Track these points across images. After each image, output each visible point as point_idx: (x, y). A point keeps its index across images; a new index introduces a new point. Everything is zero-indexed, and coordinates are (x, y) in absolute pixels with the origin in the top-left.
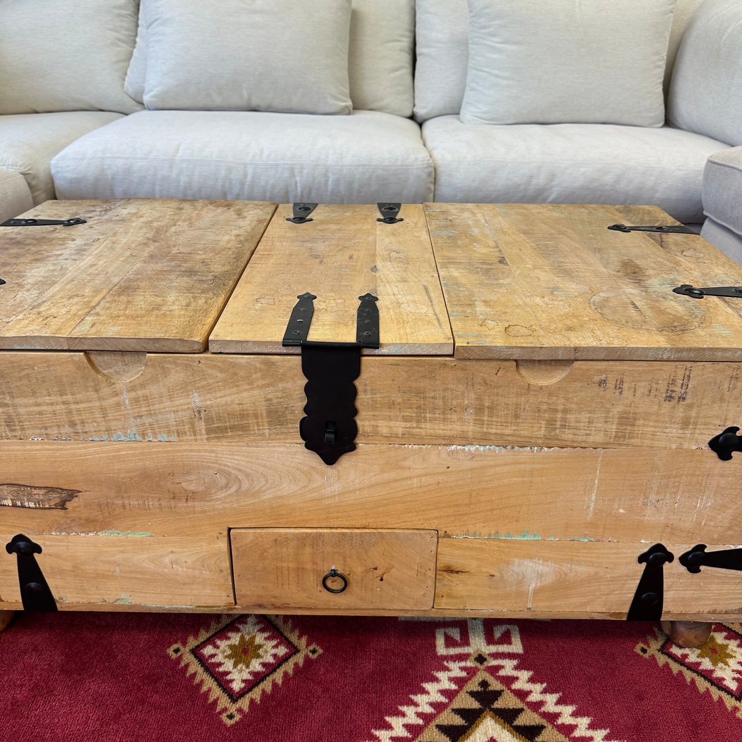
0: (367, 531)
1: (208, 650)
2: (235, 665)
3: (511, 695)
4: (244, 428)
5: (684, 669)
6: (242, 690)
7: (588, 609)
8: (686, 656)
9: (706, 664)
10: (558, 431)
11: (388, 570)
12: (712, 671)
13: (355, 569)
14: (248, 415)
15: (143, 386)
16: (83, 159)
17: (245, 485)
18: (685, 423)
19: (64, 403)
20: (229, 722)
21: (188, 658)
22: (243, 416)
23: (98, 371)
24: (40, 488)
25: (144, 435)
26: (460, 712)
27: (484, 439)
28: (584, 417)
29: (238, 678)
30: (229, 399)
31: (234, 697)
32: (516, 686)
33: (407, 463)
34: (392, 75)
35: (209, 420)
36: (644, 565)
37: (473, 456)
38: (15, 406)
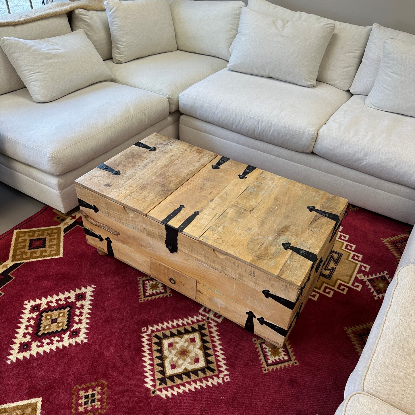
0: (180, 272)
1: (147, 282)
2: (150, 289)
3: (208, 331)
4: (154, 236)
5: (261, 351)
6: (148, 295)
7: (234, 320)
8: (265, 348)
9: (269, 353)
10: (224, 270)
11: (185, 284)
12: (268, 356)
13: (177, 280)
14: (154, 234)
15: (134, 218)
16: (189, 97)
17: (154, 249)
18: (256, 283)
19: (119, 214)
20: (140, 302)
21: (141, 282)
22: (153, 233)
23: (126, 211)
24: (113, 230)
25: (134, 228)
26: (192, 328)
27: (206, 264)
28: (230, 269)
29: (149, 292)
30: (151, 229)
31: (145, 296)
32: (211, 330)
33: (189, 261)
34: (343, 70)
35: (146, 231)
36: (248, 315)
37: (205, 267)
38: (109, 211)
